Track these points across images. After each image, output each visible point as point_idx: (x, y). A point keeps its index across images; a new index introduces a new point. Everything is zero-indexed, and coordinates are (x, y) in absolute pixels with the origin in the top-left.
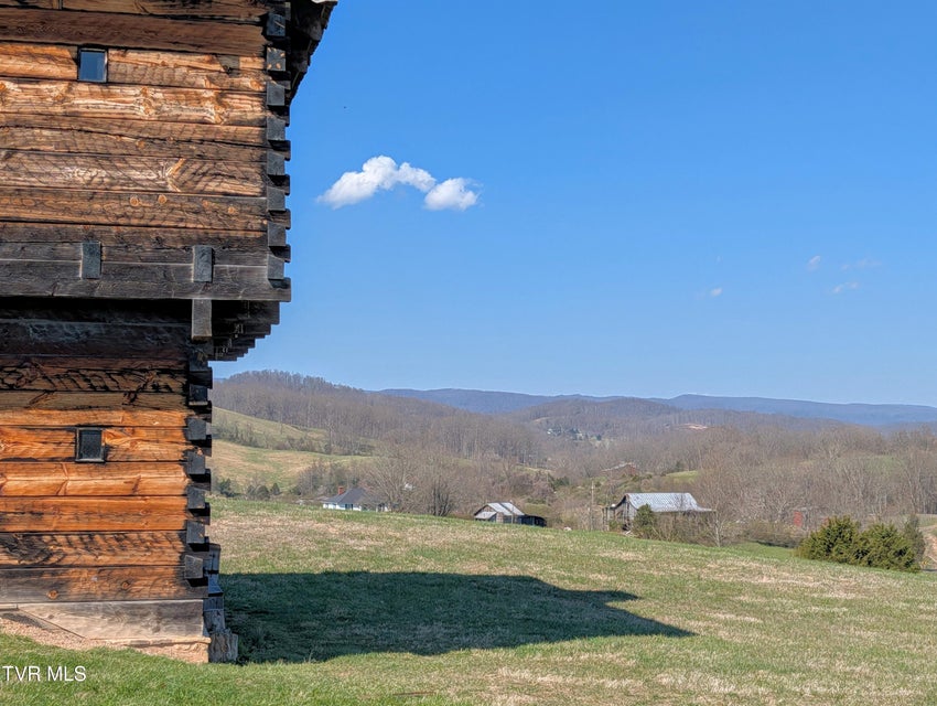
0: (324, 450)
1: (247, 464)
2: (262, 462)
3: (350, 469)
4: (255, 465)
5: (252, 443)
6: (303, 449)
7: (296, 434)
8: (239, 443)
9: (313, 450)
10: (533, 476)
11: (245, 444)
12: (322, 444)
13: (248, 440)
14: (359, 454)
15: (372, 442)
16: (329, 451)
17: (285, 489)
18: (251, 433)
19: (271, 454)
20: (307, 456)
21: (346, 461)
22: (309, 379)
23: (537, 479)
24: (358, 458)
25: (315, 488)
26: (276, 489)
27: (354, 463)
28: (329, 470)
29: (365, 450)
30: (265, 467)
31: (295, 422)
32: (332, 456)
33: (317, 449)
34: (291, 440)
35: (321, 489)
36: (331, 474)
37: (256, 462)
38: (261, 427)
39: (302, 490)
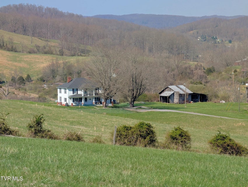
0: (58, 53)
1: (10, 63)
2: (20, 61)
3: (76, 65)
4: (16, 64)
5: (13, 49)
6: (46, 53)
7: (41, 43)
8: (5, 49)
9: (52, 53)
10: (193, 67)
11: (9, 50)
12: (58, 50)
13: (10, 47)
14: (81, 55)
15: (89, 48)
16: (62, 54)
17: (34, 78)
18: (12, 43)
19: (25, 56)
20: (48, 57)
21: (72, 60)
22: (49, 9)
23: (196, 69)
24: (80, 58)
25: (54, 77)
26: (29, 78)
27: (78, 61)
28: (62, 66)
29: (84, 52)
30: (22, 65)
31: (40, 36)
32: (64, 57)
33: (54, 52)
34: (38, 47)
35: (58, 78)
36: (63, 68)
37: (16, 61)
38: (19, 39)
39: (45, 79)
